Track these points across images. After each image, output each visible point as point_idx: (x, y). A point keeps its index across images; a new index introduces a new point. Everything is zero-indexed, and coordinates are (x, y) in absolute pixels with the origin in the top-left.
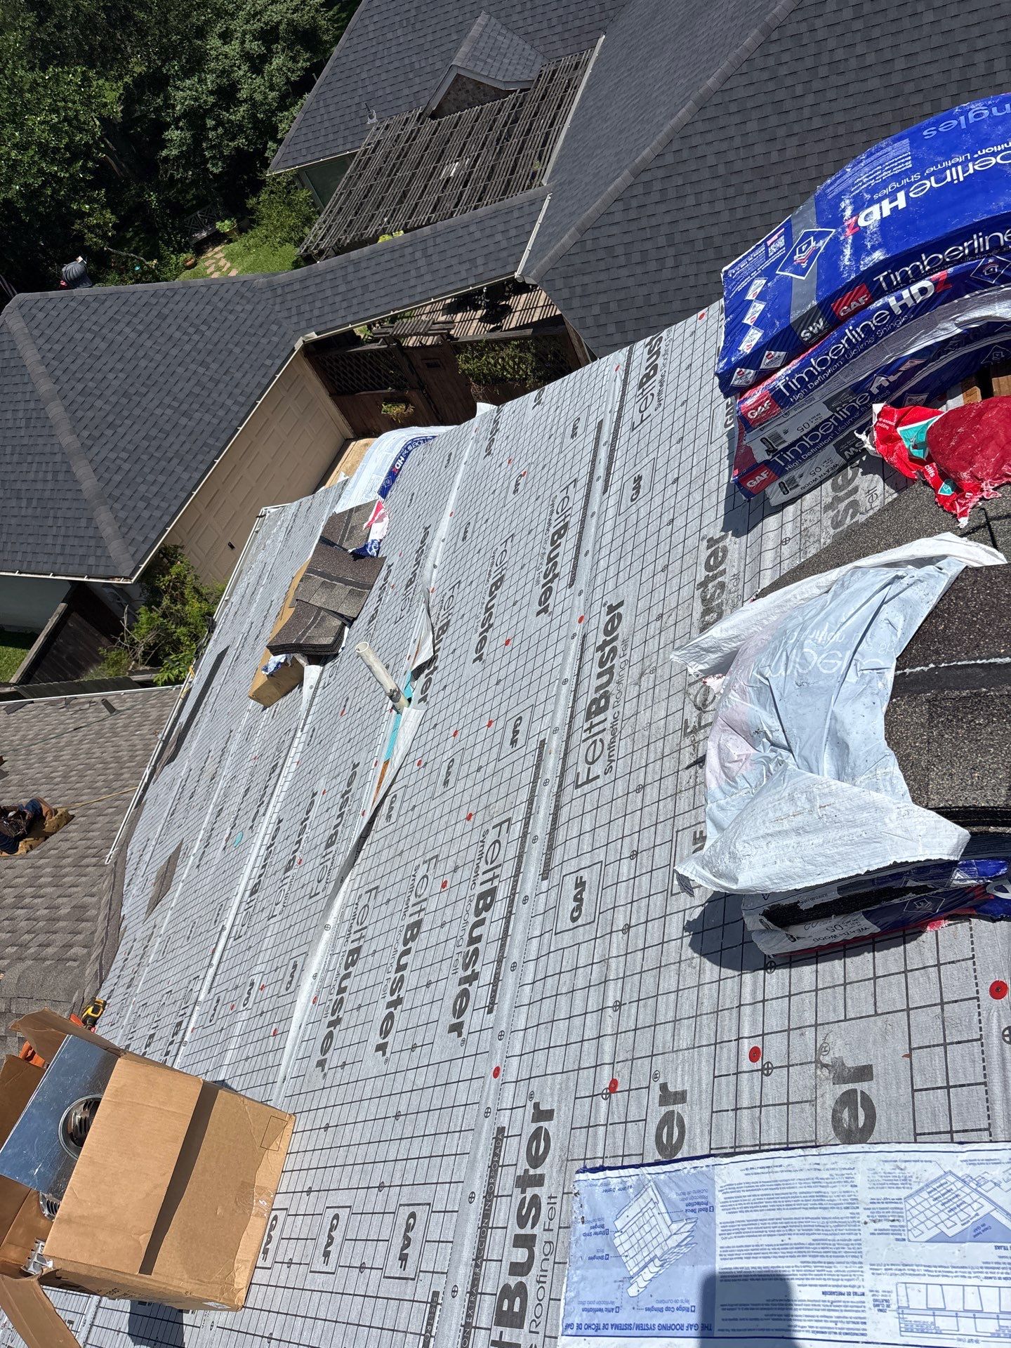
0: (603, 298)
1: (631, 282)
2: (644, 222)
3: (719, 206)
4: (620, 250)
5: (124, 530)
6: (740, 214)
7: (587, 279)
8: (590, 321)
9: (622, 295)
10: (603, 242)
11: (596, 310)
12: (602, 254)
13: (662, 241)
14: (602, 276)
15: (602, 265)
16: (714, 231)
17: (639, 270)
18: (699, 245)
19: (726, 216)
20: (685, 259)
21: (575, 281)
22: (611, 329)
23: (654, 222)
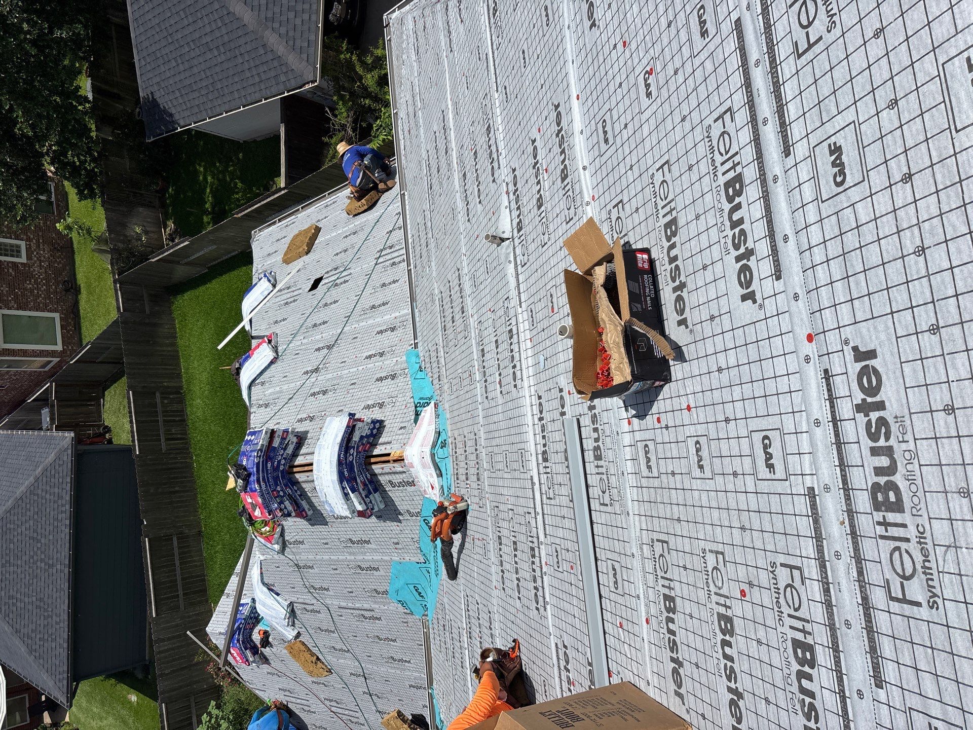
5: (291, 43)
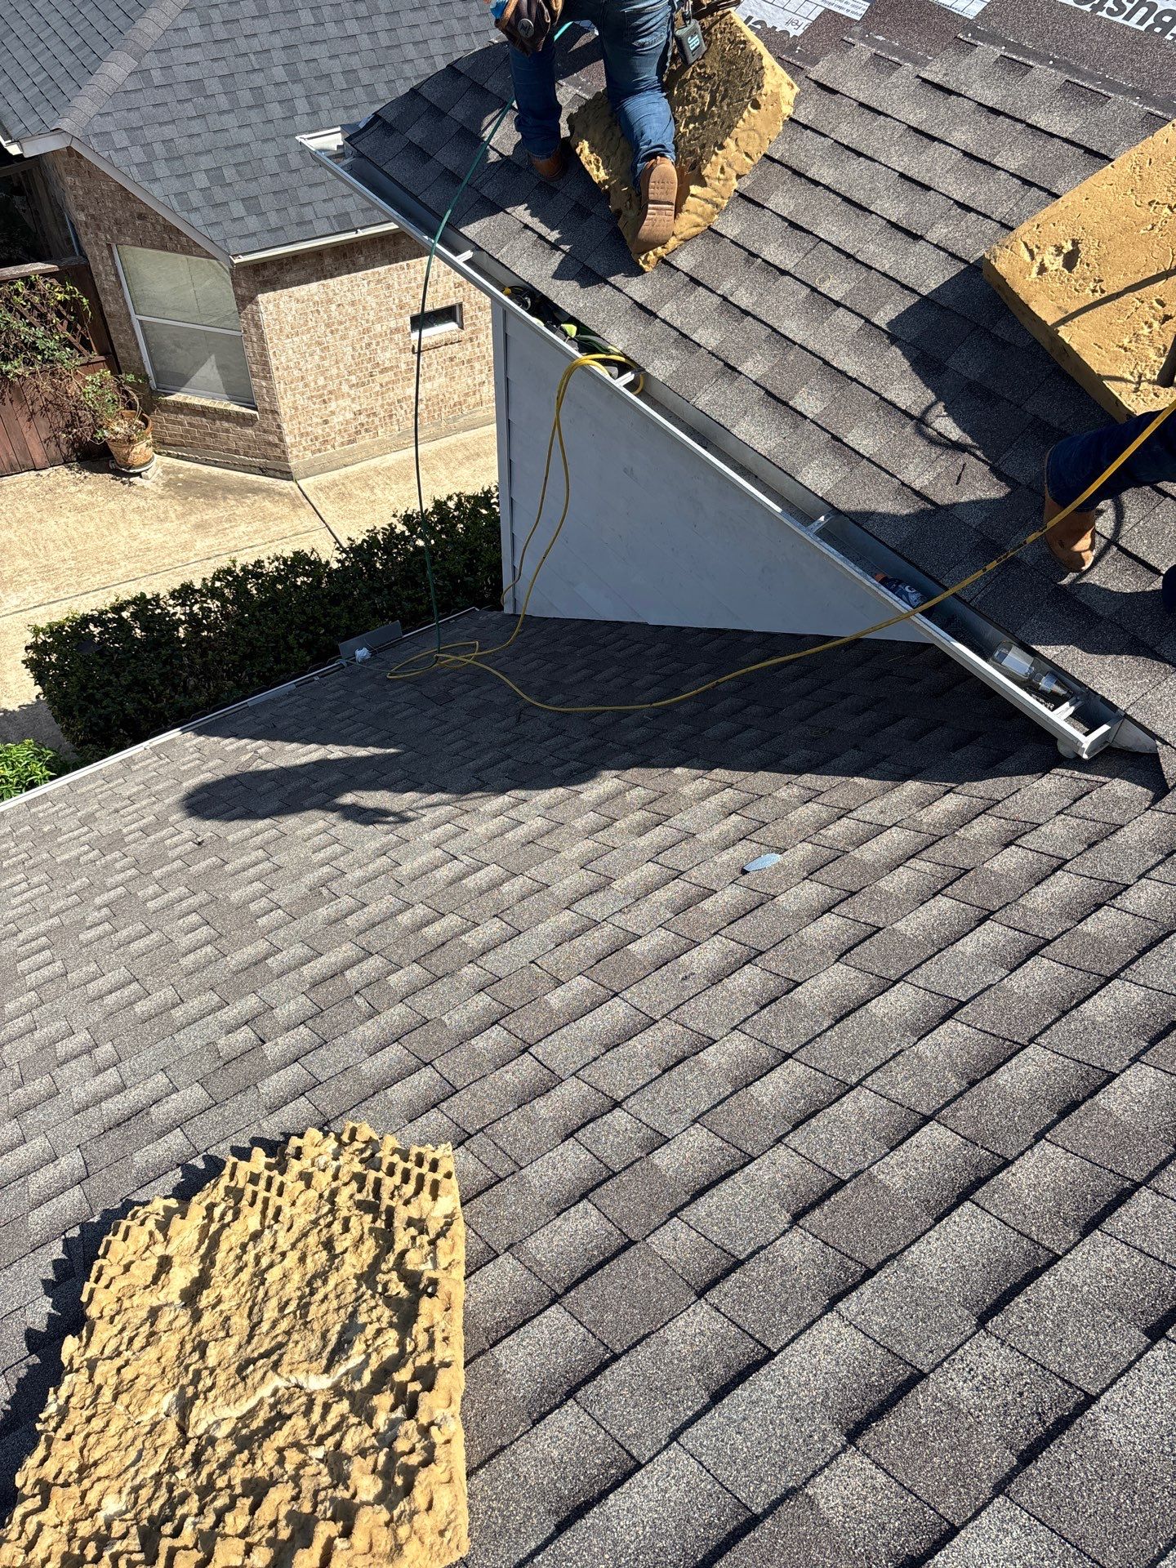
0: (206, 162)
1: (246, 135)
2: (243, 44)
3: (352, 27)
4: (213, 86)
6: (384, 39)
7: (169, 131)
8: (195, 198)
9: (240, 155)
10: (181, 73)
11: (202, 181)
12: (183, 92)
13: (279, 73)
14: (196, 126)
15: (189, 108)
16: (355, 62)
17: (254, 116)
18: (340, 81)
19: (365, 42)
20: (325, 102)
21: (149, 134)
22: (238, 209)
23: (255, 44)
